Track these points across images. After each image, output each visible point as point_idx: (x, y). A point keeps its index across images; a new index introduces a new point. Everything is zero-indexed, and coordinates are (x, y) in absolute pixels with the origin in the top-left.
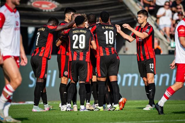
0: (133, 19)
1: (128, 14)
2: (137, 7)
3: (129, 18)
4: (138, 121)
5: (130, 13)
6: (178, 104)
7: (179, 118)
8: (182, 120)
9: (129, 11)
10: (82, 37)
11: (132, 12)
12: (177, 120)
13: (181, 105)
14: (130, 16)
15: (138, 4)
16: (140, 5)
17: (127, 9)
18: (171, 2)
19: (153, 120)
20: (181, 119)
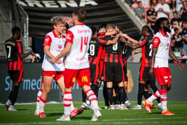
0: (138, 33)
1: (134, 29)
2: (142, 23)
3: (135, 32)
4: (142, 118)
5: (136, 28)
6: (175, 104)
7: (176, 116)
8: (179, 118)
9: (135, 26)
10: (92, 46)
11: (137, 27)
12: (175, 118)
13: (178, 105)
14: (135, 30)
15: (143, 21)
16: (145, 21)
17: (133, 24)
18: (170, 19)
19: (154, 117)
20: (177, 117)
